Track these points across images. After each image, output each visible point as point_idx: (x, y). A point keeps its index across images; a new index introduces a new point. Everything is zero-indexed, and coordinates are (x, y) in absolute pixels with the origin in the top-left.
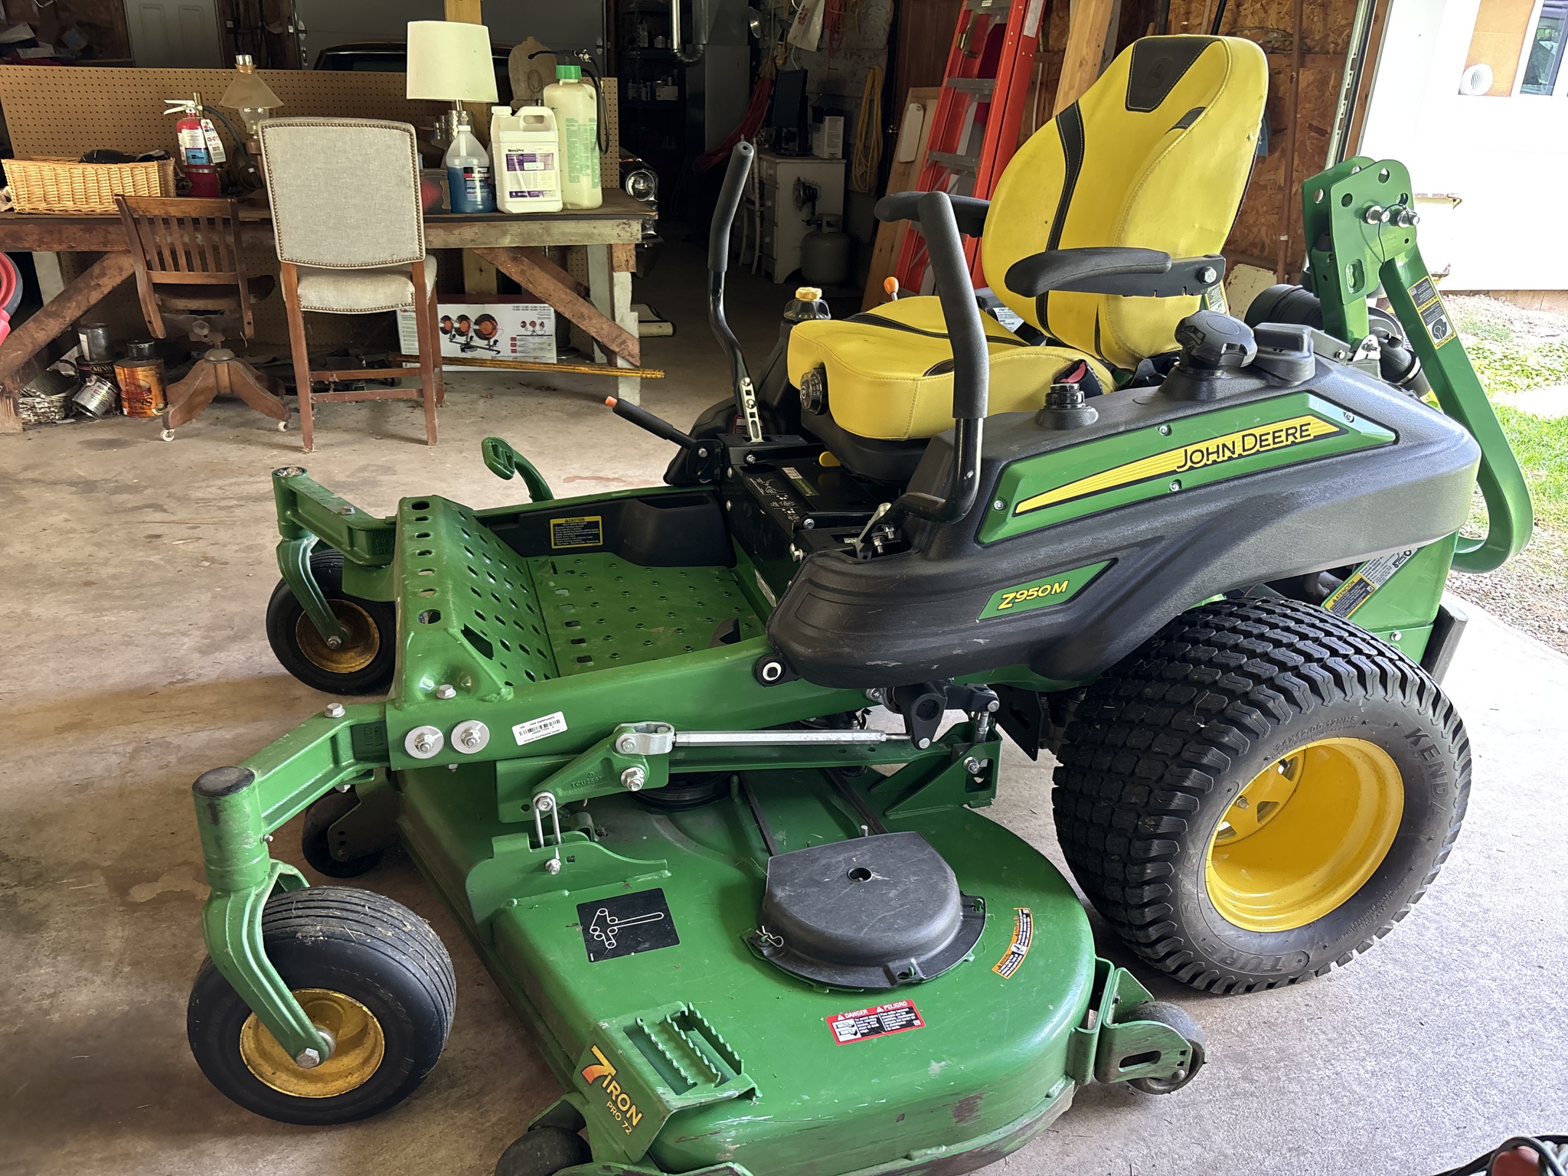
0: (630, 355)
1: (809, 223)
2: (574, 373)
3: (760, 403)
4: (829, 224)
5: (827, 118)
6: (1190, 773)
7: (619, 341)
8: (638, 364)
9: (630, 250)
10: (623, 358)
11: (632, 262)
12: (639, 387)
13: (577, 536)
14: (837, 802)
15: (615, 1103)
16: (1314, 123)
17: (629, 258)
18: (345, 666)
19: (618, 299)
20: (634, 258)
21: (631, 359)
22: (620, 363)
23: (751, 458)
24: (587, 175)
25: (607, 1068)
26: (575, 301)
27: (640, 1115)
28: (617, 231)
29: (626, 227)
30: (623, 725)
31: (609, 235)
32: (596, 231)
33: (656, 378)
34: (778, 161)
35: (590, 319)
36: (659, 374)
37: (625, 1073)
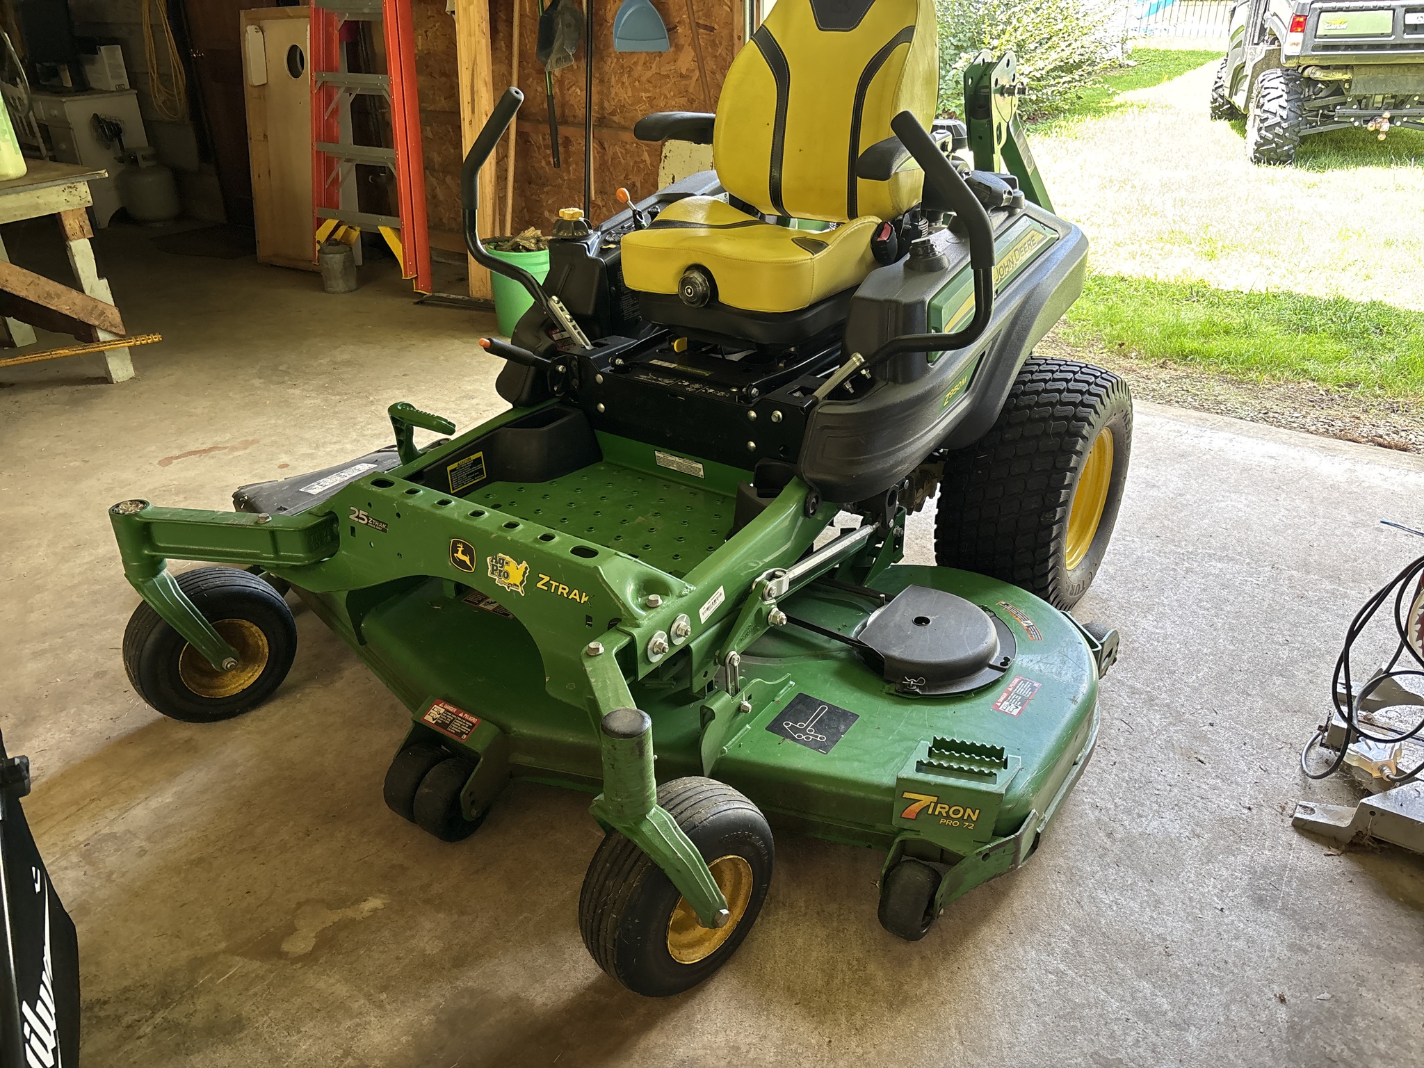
0: (112, 325)
1: (121, 160)
2: (52, 359)
4: (144, 158)
5: (102, 48)
7: (96, 313)
8: (123, 333)
9: (82, 214)
10: (105, 330)
11: (87, 227)
12: (129, 357)
13: (467, 475)
15: (948, 817)
17: (82, 224)
19: (82, 269)
20: (87, 222)
21: (114, 330)
22: (102, 336)
23: (619, 362)
24: (7, 141)
25: (925, 800)
26: (37, 281)
27: (977, 812)
28: (64, 196)
29: (73, 190)
30: (758, 580)
31: (57, 203)
32: (41, 201)
33: (153, 343)
34: (64, 100)
35: (59, 296)
36: (156, 338)
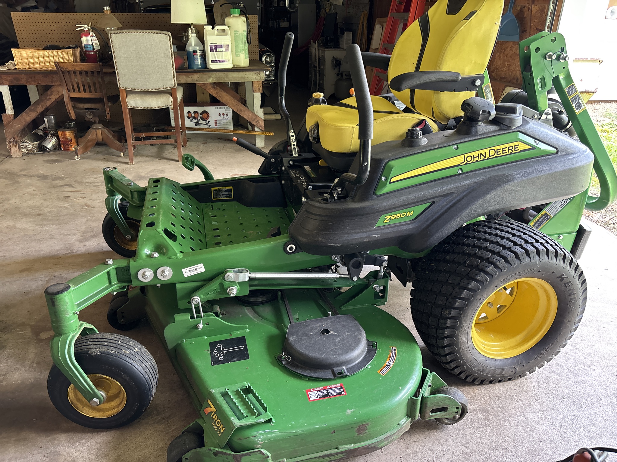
0: (260, 126)
1: (338, 75)
2: (238, 134)
3: (298, 141)
4: (346, 75)
5: (345, 32)
6: (463, 291)
7: (256, 120)
8: (264, 130)
9: (260, 84)
10: (258, 127)
11: (261, 88)
12: (264, 139)
13: (223, 195)
14: (321, 303)
15: (215, 423)
16: (539, 28)
18: (134, 247)
19: (255, 103)
20: (262, 87)
21: (261, 128)
22: (256, 129)
23: (291, 162)
24: (243, 53)
25: (213, 409)
26: (238, 105)
27: (224, 428)
28: (255, 76)
29: (258, 74)
30: (228, 269)
31: (252, 78)
32: (246, 76)
33: (271, 135)
34: (325, 50)
35: (244, 112)
36: (272, 134)
37: (219, 410)
